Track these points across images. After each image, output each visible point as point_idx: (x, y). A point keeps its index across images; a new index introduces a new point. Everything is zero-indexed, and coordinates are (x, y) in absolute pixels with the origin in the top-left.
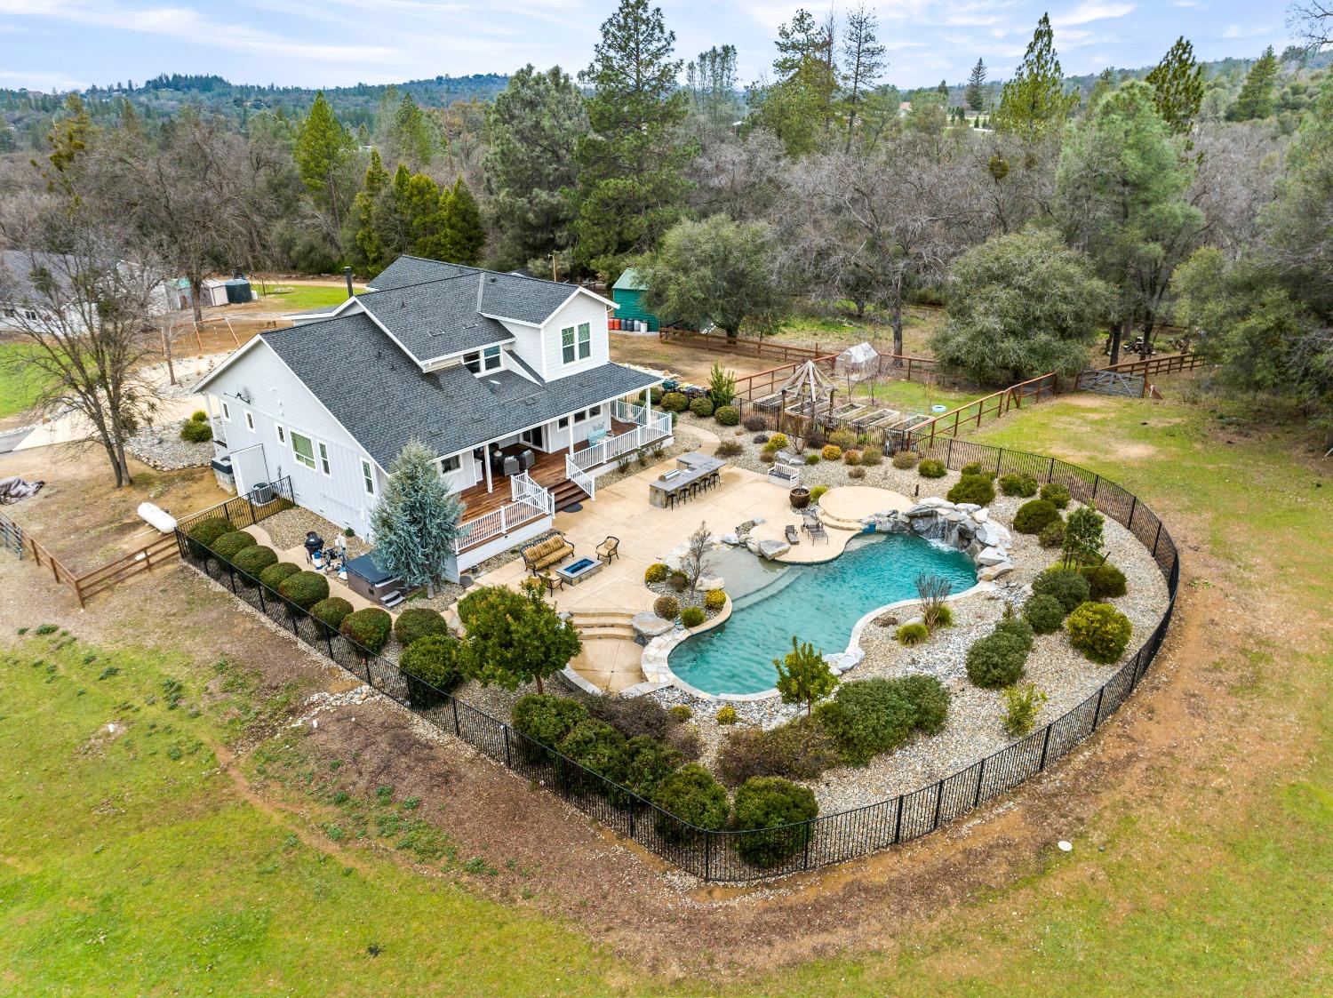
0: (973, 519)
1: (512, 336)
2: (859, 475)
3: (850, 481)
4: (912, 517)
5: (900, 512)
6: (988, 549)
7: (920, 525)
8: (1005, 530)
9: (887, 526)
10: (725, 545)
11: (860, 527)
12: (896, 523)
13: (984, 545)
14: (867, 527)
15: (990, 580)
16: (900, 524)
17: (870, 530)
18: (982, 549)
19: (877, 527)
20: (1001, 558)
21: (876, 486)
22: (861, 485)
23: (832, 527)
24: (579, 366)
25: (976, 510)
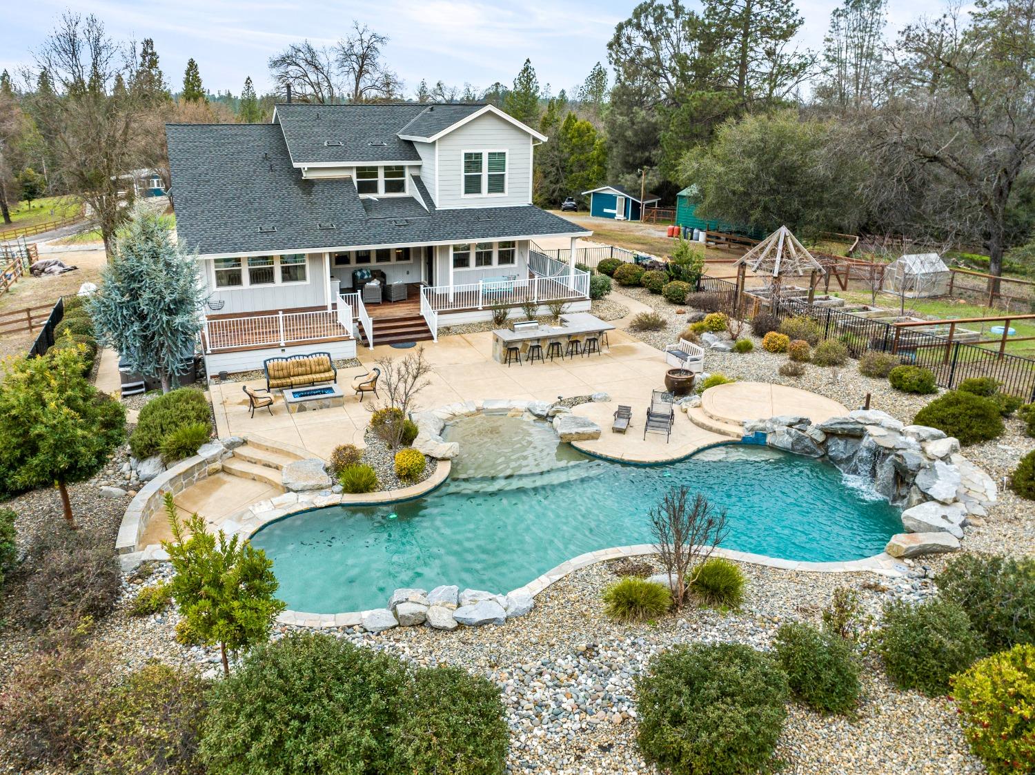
0: (923, 450)
1: (419, 158)
2: (796, 374)
3: (778, 378)
4: (830, 433)
5: (814, 424)
6: (928, 506)
7: (838, 448)
8: (991, 487)
9: (785, 441)
10: (528, 414)
11: (737, 432)
12: (799, 439)
13: (926, 497)
14: (751, 435)
15: (901, 558)
16: (807, 442)
17: (755, 441)
18: (920, 502)
19: (769, 439)
20: (944, 524)
21: (813, 391)
22: (792, 385)
23: (698, 424)
24: (485, 200)
25: (935, 438)
